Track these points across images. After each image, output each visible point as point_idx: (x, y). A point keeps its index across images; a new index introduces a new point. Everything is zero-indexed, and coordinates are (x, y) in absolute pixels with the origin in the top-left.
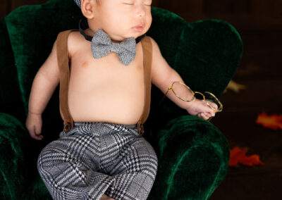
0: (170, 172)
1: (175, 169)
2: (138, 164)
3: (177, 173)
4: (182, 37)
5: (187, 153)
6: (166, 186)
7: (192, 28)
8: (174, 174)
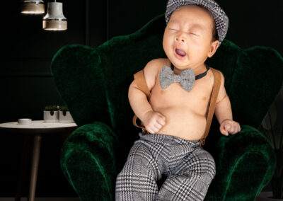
0: (229, 173)
1: (232, 170)
2: (199, 168)
3: (235, 173)
4: (238, 62)
5: (241, 158)
6: (226, 184)
7: (246, 54)
8: (231, 174)
